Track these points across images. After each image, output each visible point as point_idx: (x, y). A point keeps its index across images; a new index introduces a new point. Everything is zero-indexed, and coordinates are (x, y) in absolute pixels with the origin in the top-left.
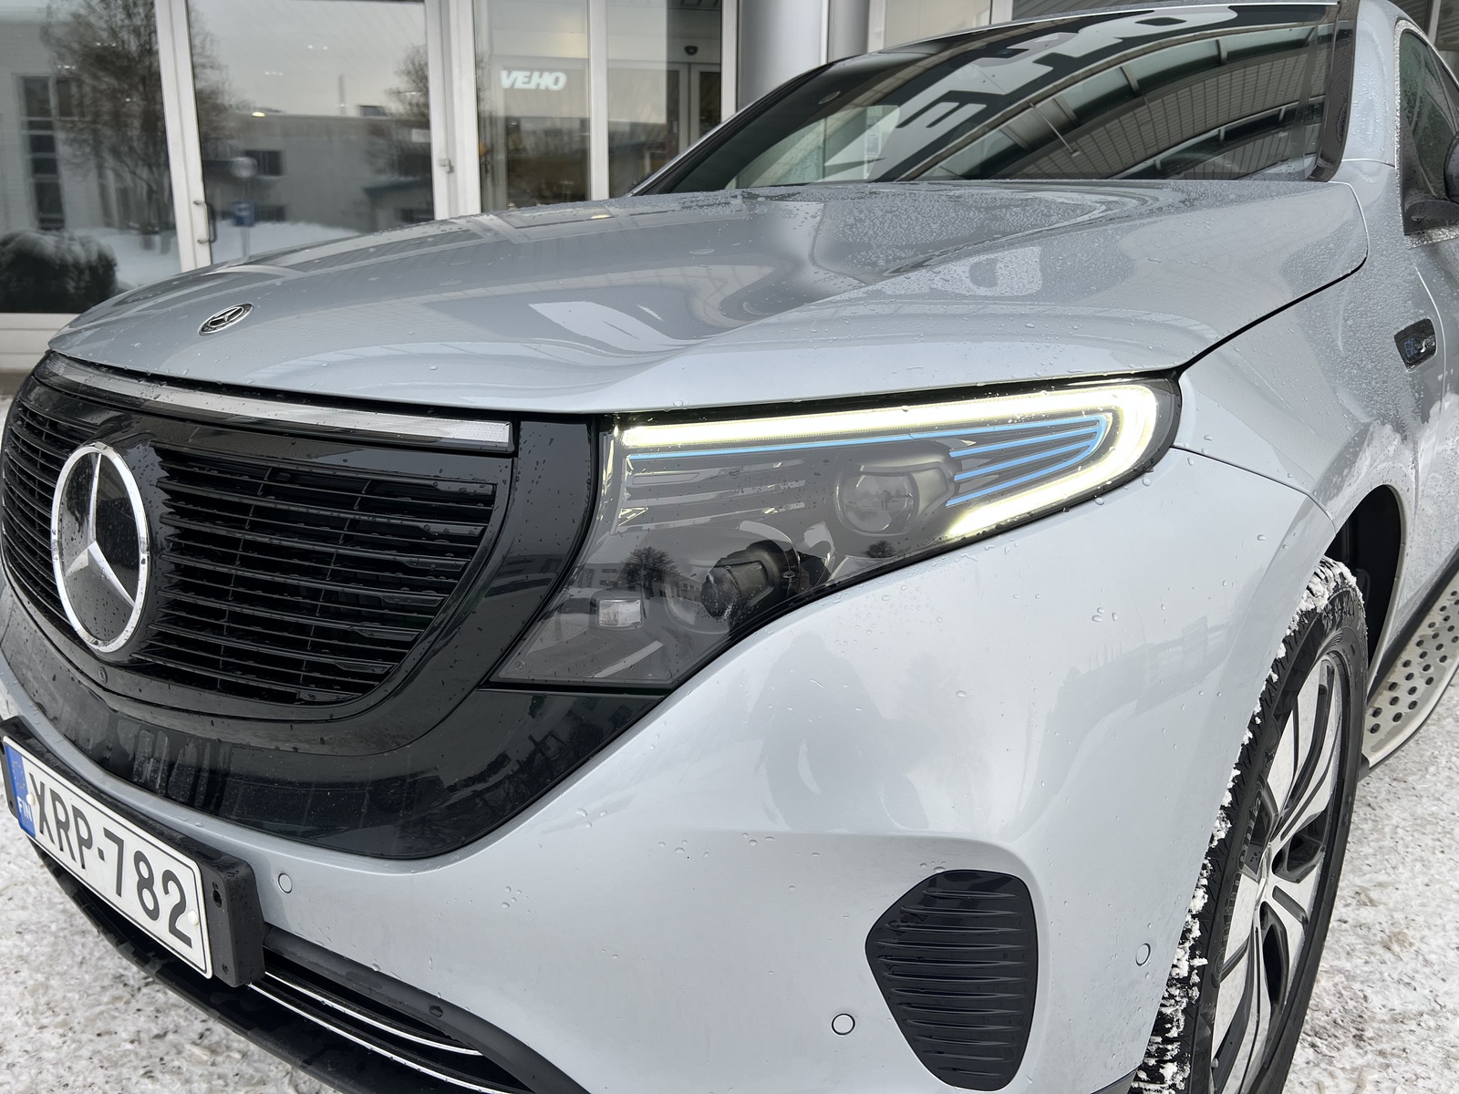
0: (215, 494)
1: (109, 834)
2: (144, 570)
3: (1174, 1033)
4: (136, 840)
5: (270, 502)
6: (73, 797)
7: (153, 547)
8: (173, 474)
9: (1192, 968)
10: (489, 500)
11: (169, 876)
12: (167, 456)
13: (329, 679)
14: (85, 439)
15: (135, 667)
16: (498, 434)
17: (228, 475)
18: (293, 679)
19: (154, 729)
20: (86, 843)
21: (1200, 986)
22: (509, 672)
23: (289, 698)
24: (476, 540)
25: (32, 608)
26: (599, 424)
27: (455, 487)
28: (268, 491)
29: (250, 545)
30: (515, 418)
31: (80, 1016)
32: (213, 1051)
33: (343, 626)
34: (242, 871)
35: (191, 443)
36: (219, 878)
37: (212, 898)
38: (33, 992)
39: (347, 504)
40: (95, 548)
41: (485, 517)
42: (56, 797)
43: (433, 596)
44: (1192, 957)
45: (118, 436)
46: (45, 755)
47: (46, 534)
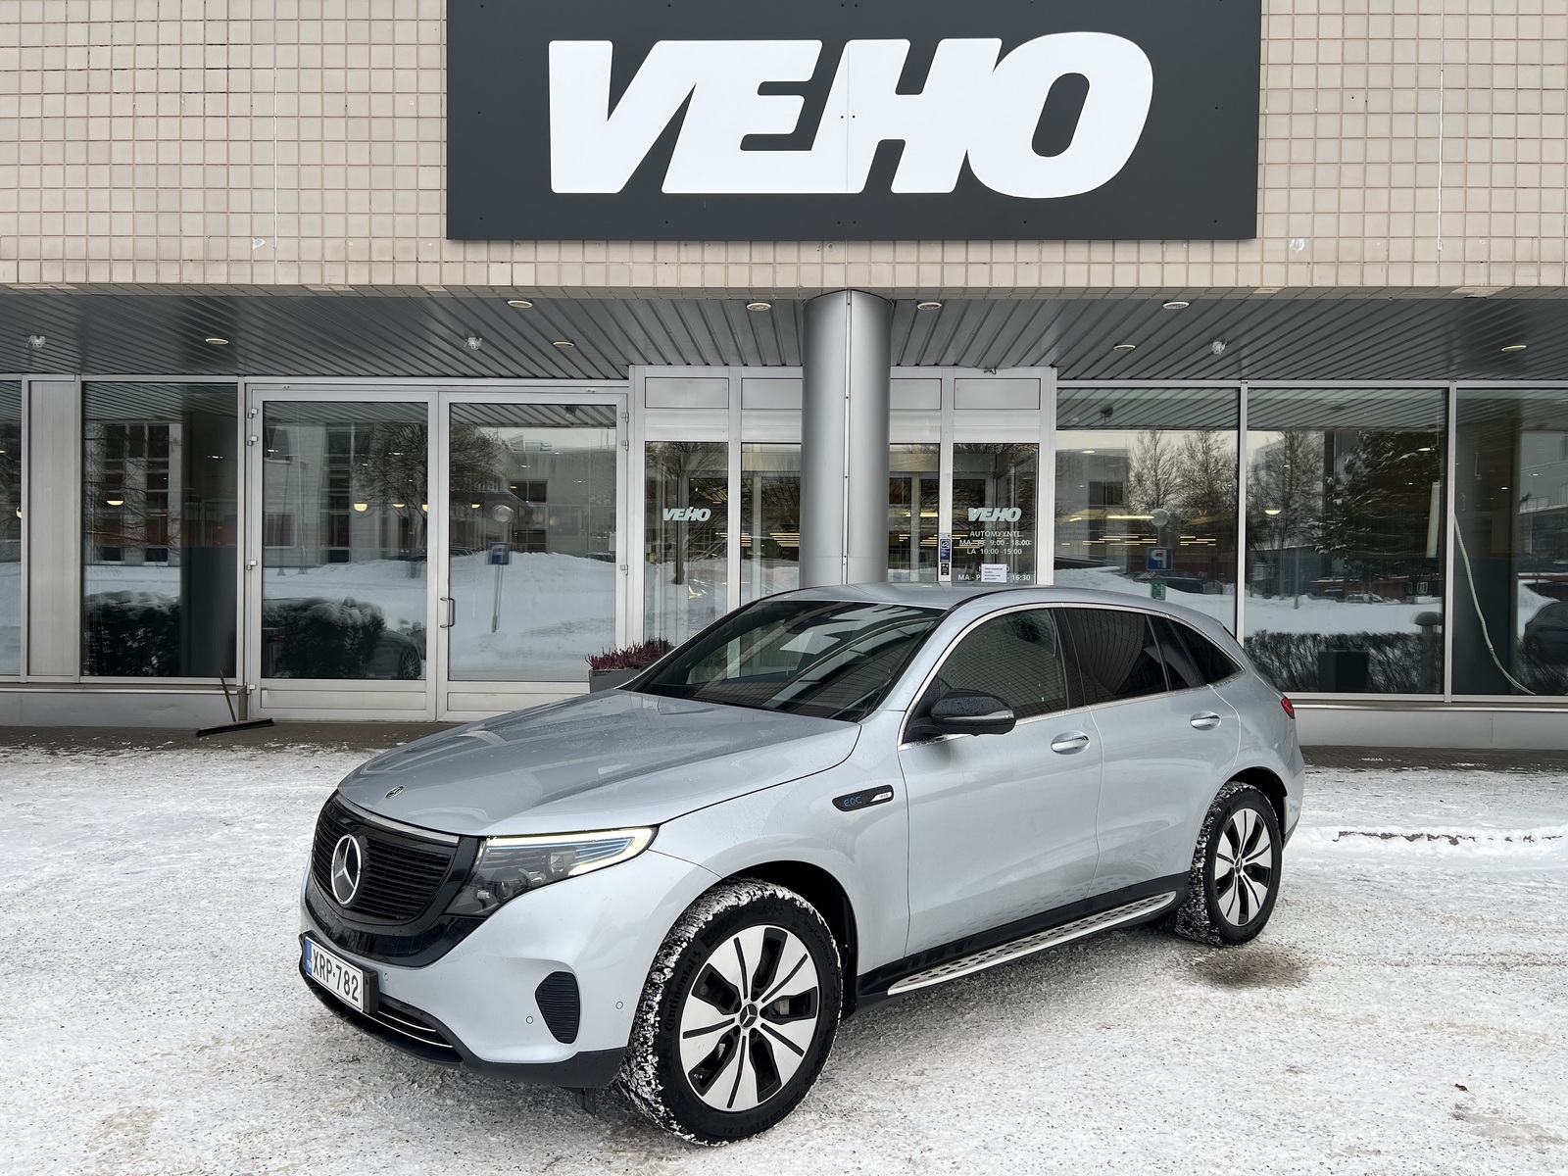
0: (380, 854)
1: (338, 967)
2: (358, 877)
3: (650, 1044)
4: (345, 966)
5: (395, 858)
6: (327, 955)
7: (362, 870)
8: (371, 847)
9: (655, 1021)
10: (449, 860)
11: (354, 977)
12: (370, 841)
13: (405, 912)
14: (346, 833)
15: (352, 909)
16: (455, 840)
17: (387, 848)
18: (395, 912)
19: (355, 931)
20: (329, 972)
21: (659, 1028)
22: (448, 911)
23: (394, 918)
24: (444, 871)
25: (321, 889)
26: (483, 838)
27: (441, 856)
28: (395, 854)
29: (389, 871)
30: (461, 836)
31: (313, 1069)
32: (363, 1082)
33: (409, 896)
34: (375, 974)
35: (376, 836)
36: (367, 975)
37: (365, 982)
38: (295, 1061)
39: (413, 859)
40: (345, 869)
41: (446, 865)
42: (322, 956)
43: (432, 888)
44: (655, 1017)
45: (356, 832)
46: (319, 942)
47: (330, 863)
